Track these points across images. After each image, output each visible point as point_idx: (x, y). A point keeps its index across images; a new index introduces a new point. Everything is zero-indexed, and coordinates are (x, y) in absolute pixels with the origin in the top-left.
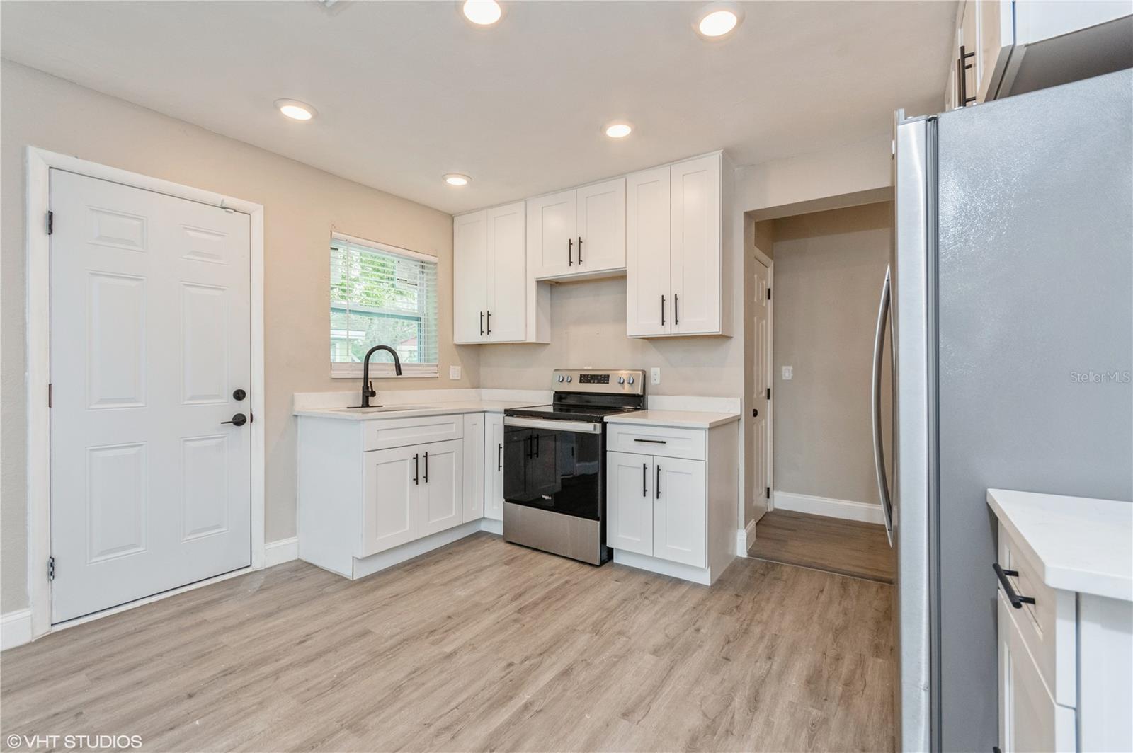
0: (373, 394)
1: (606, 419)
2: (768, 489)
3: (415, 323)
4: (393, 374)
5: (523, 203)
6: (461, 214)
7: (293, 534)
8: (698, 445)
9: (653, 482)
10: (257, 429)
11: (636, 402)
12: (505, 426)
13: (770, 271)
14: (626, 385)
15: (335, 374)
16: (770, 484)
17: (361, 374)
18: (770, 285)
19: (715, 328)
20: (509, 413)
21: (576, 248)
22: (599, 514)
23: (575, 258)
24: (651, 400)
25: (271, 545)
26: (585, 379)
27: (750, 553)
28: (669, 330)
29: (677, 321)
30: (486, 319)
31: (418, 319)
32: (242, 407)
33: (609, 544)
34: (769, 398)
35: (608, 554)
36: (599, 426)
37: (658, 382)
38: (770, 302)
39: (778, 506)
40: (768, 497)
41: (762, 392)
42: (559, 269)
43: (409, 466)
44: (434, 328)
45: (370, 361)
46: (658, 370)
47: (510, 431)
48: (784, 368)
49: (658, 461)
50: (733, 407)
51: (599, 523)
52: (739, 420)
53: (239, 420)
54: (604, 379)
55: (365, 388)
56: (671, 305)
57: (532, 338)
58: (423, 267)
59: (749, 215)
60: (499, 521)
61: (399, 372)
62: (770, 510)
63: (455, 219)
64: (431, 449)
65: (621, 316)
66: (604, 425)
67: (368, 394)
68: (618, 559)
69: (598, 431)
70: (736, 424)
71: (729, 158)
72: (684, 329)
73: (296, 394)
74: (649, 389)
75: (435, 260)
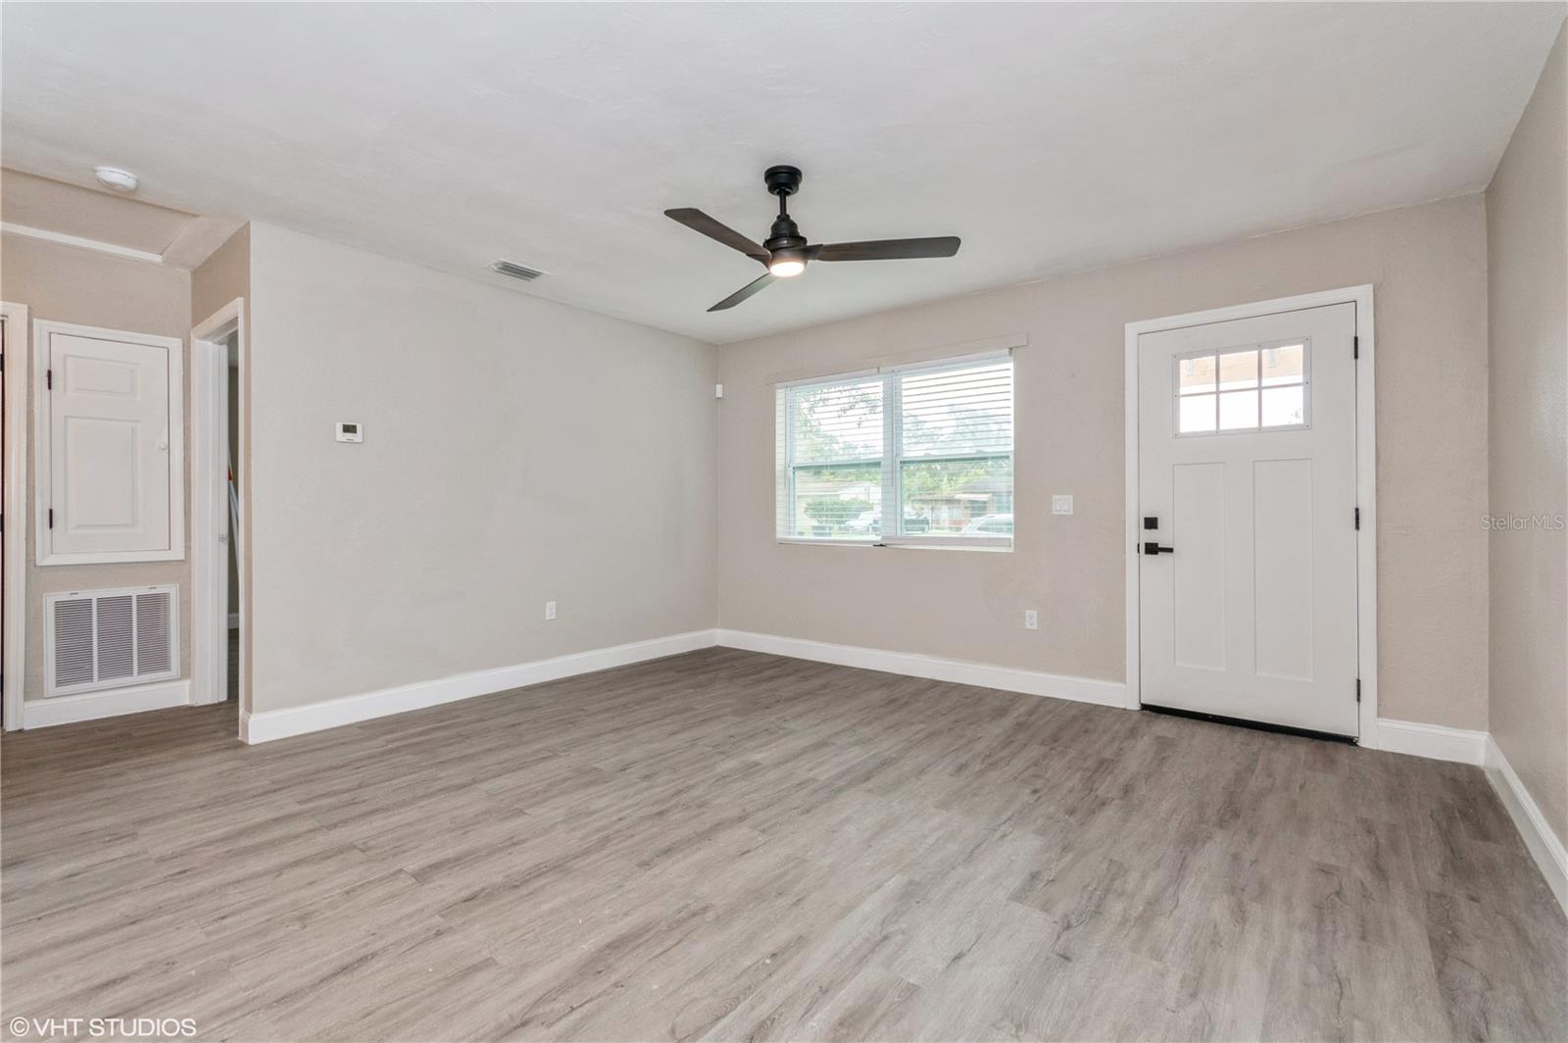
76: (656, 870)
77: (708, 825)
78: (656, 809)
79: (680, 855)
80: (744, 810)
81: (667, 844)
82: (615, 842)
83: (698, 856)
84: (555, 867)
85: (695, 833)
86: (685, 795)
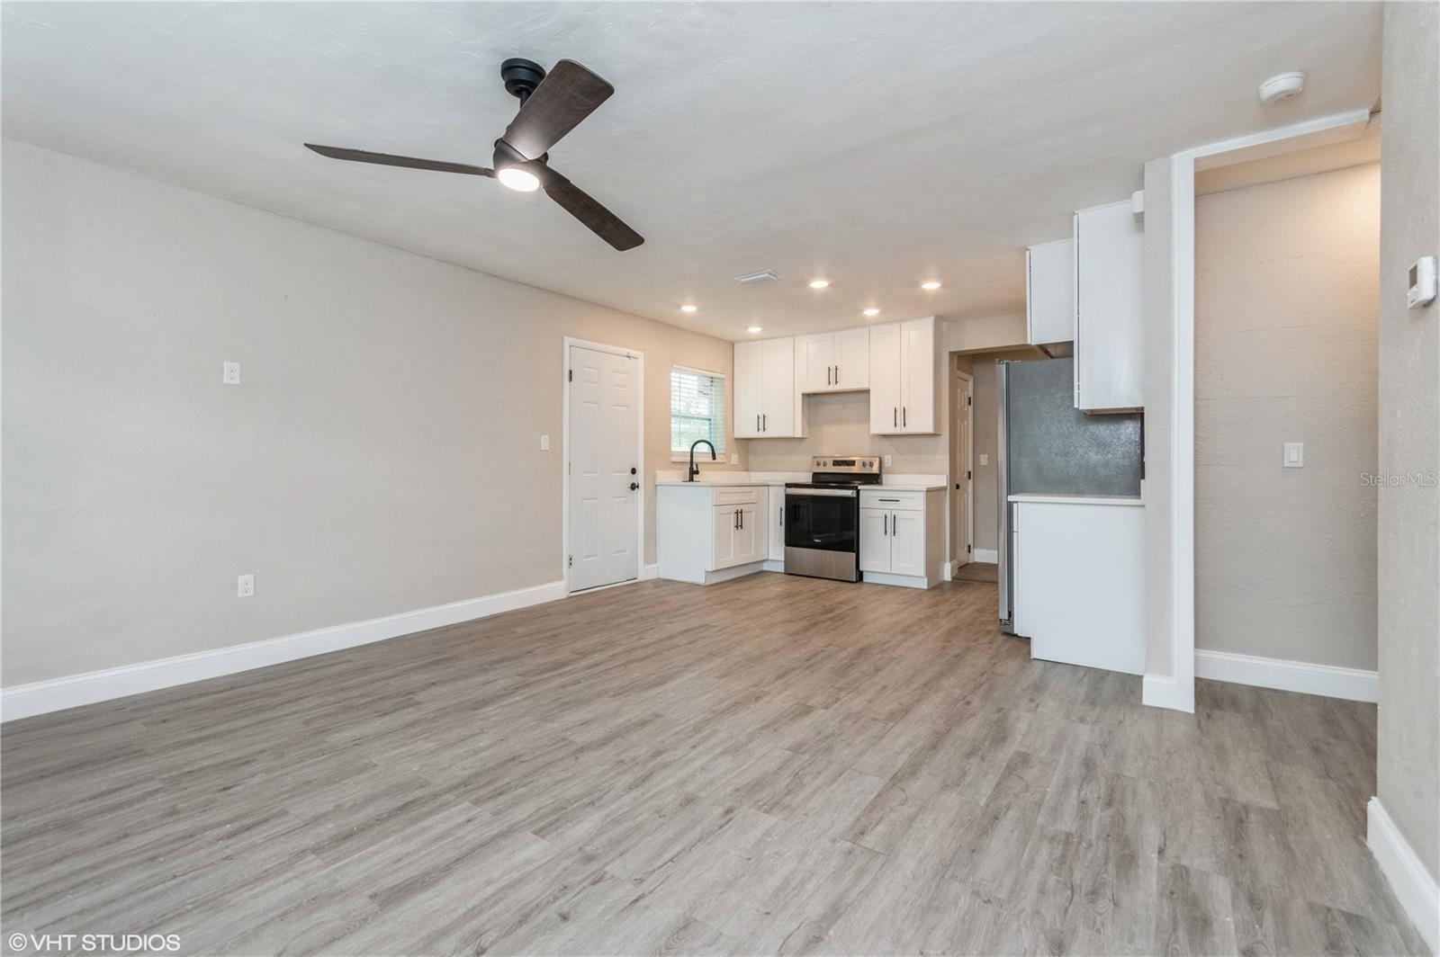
0: (697, 472)
1: (859, 487)
2: (969, 546)
3: (707, 422)
4: (710, 459)
5: (792, 338)
6: (740, 342)
7: (656, 562)
8: (920, 502)
9: (891, 526)
10: (640, 492)
11: (874, 479)
12: (786, 495)
13: (971, 384)
14: (868, 466)
15: (674, 459)
16: (970, 542)
17: (688, 459)
18: (971, 395)
19: (930, 430)
20: (788, 485)
21: (833, 373)
22: (855, 549)
23: (833, 380)
24: (885, 478)
25: (647, 567)
26: (836, 463)
27: (953, 578)
28: (898, 431)
29: (905, 425)
30: (762, 421)
31: (710, 420)
32: (634, 479)
33: (861, 569)
34: (970, 478)
35: (860, 576)
36: (855, 491)
37: (890, 465)
38: (971, 408)
39: (977, 560)
40: (969, 552)
41: (964, 473)
42: (822, 387)
43: (733, 517)
44: (721, 426)
45: (694, 450)
46: (890, 457)
47: (789, 498)
48: (982, 456)
49: (894, 513)
50: (942, 481)
51: (854, 554)
52: (946, 489)
53: (634, 487)
54: (852, 463)
55: (691, 468)
56: (901, 415)
57: (799, 435)
58: (712, 382)
59: (952, 354)
60: (781, 561)
61: (714, 458)
62: (971, 561)
63: (735, 345)
64: (744, 508)
65: (866, 418)
66: (858, 492)
67: (693, 472)
68: (867, 578)
69: (855, 495)
70: (943, 492)
71: (939, 320)
72: (909, 430)
73: (657, 472)
74: (883, 471)
75: (723, 376)
76: (650, 712)
77: (613, 744)
78: (665, 758)
79: (633, 721)
80: (577, 758)
81: (645, 729)
82: (688, 730)
83: (621, 720)
84: (722, 712)
85: (623, 737)
86: (638, 775)
